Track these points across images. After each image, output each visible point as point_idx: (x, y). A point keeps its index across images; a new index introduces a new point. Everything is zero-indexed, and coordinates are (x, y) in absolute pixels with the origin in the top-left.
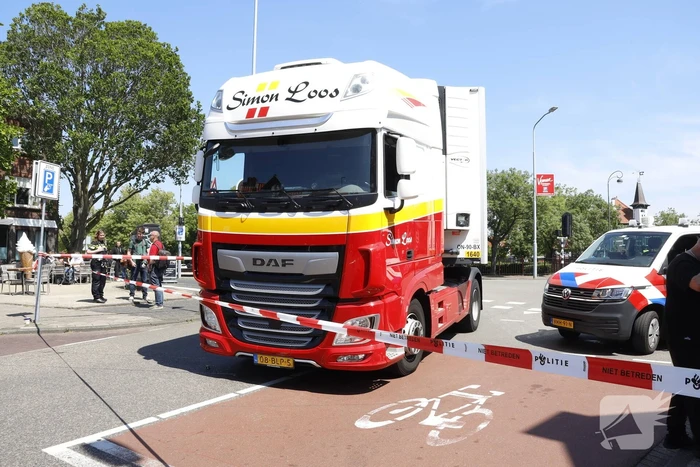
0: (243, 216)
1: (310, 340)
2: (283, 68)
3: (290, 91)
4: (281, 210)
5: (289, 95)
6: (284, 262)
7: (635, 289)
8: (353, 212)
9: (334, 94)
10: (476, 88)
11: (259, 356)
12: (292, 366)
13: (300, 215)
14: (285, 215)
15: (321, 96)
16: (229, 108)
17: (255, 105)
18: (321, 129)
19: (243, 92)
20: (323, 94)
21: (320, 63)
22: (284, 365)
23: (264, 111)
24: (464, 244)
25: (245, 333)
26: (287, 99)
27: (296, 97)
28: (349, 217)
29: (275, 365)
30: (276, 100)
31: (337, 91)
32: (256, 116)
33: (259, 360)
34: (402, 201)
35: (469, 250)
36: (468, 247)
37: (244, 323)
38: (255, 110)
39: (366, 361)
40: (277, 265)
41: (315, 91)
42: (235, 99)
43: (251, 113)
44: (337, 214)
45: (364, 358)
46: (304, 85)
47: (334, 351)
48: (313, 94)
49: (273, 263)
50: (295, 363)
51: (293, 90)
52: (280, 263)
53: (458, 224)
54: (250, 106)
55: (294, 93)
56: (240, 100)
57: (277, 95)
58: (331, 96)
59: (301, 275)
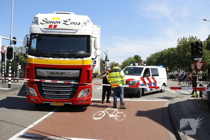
0: (47, 59)
1: (69, 97)
2: (57, 13)
3: (64, 21)
4: (60, 57)
5: (64, 22)
6: (62, 73)
7: (138, 81)
8: (84, 59)
9: (79, 24)
10: (98, 26)
11: (52, 103)
12: (63, 105)
13: (67, 59)
14: (62, 59)
15: (74, 24)
16: (41, 23)
17: (52, 24)
18: (75, 34)
19: (47, 19)
20: (75, 23)
21: (70, 14)
22: (61, 105)
23: (55, 26)
24: (94, 69)
25: (46, 96)
26: (63, 23)
27: (66, 23)
28: (83, 60)
29: (58, 105)
30: (60, 23)
31: (79, 23)
32: (52, 27)
33: (52, 104)
34: (96, 57)
35: (95, 71)
36: (95, 70)
37: (46, 93)
38: (52, 25)
39: (87, 102)
40: (59, 74)
41: (73, 22)
42: (43, 21)
43: (50, 26)
44: (79, 59)
45: (86, 101)
46: (69, 20)
47: (77, 99)
48: (72, 23)
49: (58, 74)
50: (65, 104)
51: (65, 21)
52: (60, 74)
53: (94, 64)
54: (50, 24)
55: (66, 22)
56: (46, 22)
57: (60, 22)
58: (78, 24)
59: (67, 77)
